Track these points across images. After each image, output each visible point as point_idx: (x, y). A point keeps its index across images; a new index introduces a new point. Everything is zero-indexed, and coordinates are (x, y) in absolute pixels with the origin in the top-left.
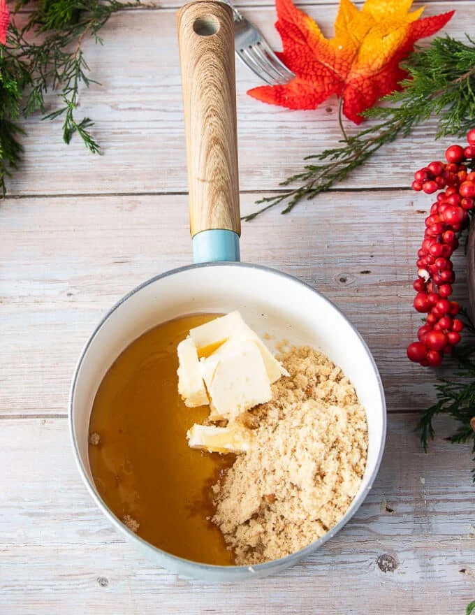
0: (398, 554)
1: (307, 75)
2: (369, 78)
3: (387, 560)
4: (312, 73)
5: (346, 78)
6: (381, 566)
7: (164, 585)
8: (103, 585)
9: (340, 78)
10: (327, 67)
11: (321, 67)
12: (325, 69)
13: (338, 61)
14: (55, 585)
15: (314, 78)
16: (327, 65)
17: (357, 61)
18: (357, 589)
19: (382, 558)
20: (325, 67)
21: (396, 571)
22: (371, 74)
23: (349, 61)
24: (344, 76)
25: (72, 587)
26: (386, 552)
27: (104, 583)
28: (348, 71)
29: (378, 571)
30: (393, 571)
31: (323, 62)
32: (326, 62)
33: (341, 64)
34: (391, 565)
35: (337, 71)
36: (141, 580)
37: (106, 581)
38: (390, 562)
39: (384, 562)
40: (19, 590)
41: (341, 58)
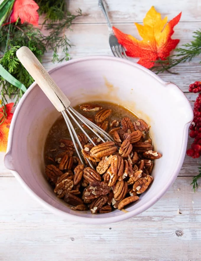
0: (184, 230)
1: (143, 56)
2: (165, 47)
3: (179, 232)
4: (145, 54)
5: (157, 51)
6: (177, 234)
7: (95, 240)
8: (72, 240)
9: (155, 51)
10: (149, 50)
11: (146, 51)
12: (148, 51)
13: (151, 46)
14: (54, 240)
15: (147, 56)
16: (148, 49)
17: (157, 43)
18: (168, 243)
19: (177, 231)
20: (148, 50)
21: (182, 236)
22: (165, 46)
23: (155, 44)
24: (156, 50)
25: (61, 241)
26: (179, 229)
27: (73, 239)
28: (156, 48)
29: (176, 236)
30: (181, 236)
31: (146, 49)
32: (147, 48)
33: (153, 47)
34: (181, 234)
35: (153, 50)
36: (87, 239)
37: (73, 238)
38: (180, 233)
39: (178, 233)
40: (41, 242)
41: (152, 45)
